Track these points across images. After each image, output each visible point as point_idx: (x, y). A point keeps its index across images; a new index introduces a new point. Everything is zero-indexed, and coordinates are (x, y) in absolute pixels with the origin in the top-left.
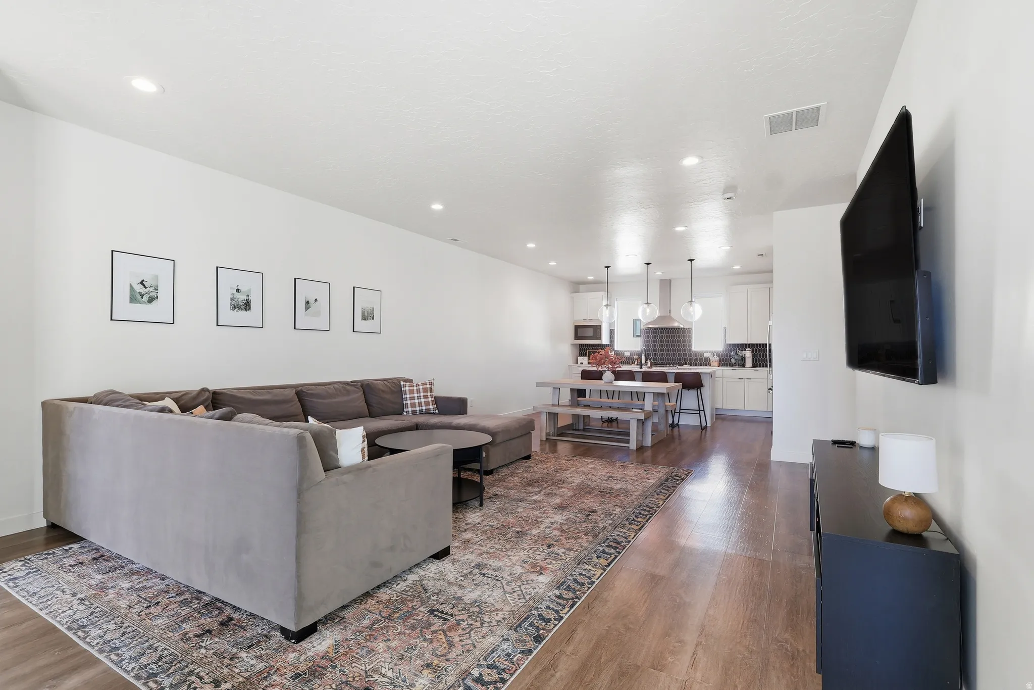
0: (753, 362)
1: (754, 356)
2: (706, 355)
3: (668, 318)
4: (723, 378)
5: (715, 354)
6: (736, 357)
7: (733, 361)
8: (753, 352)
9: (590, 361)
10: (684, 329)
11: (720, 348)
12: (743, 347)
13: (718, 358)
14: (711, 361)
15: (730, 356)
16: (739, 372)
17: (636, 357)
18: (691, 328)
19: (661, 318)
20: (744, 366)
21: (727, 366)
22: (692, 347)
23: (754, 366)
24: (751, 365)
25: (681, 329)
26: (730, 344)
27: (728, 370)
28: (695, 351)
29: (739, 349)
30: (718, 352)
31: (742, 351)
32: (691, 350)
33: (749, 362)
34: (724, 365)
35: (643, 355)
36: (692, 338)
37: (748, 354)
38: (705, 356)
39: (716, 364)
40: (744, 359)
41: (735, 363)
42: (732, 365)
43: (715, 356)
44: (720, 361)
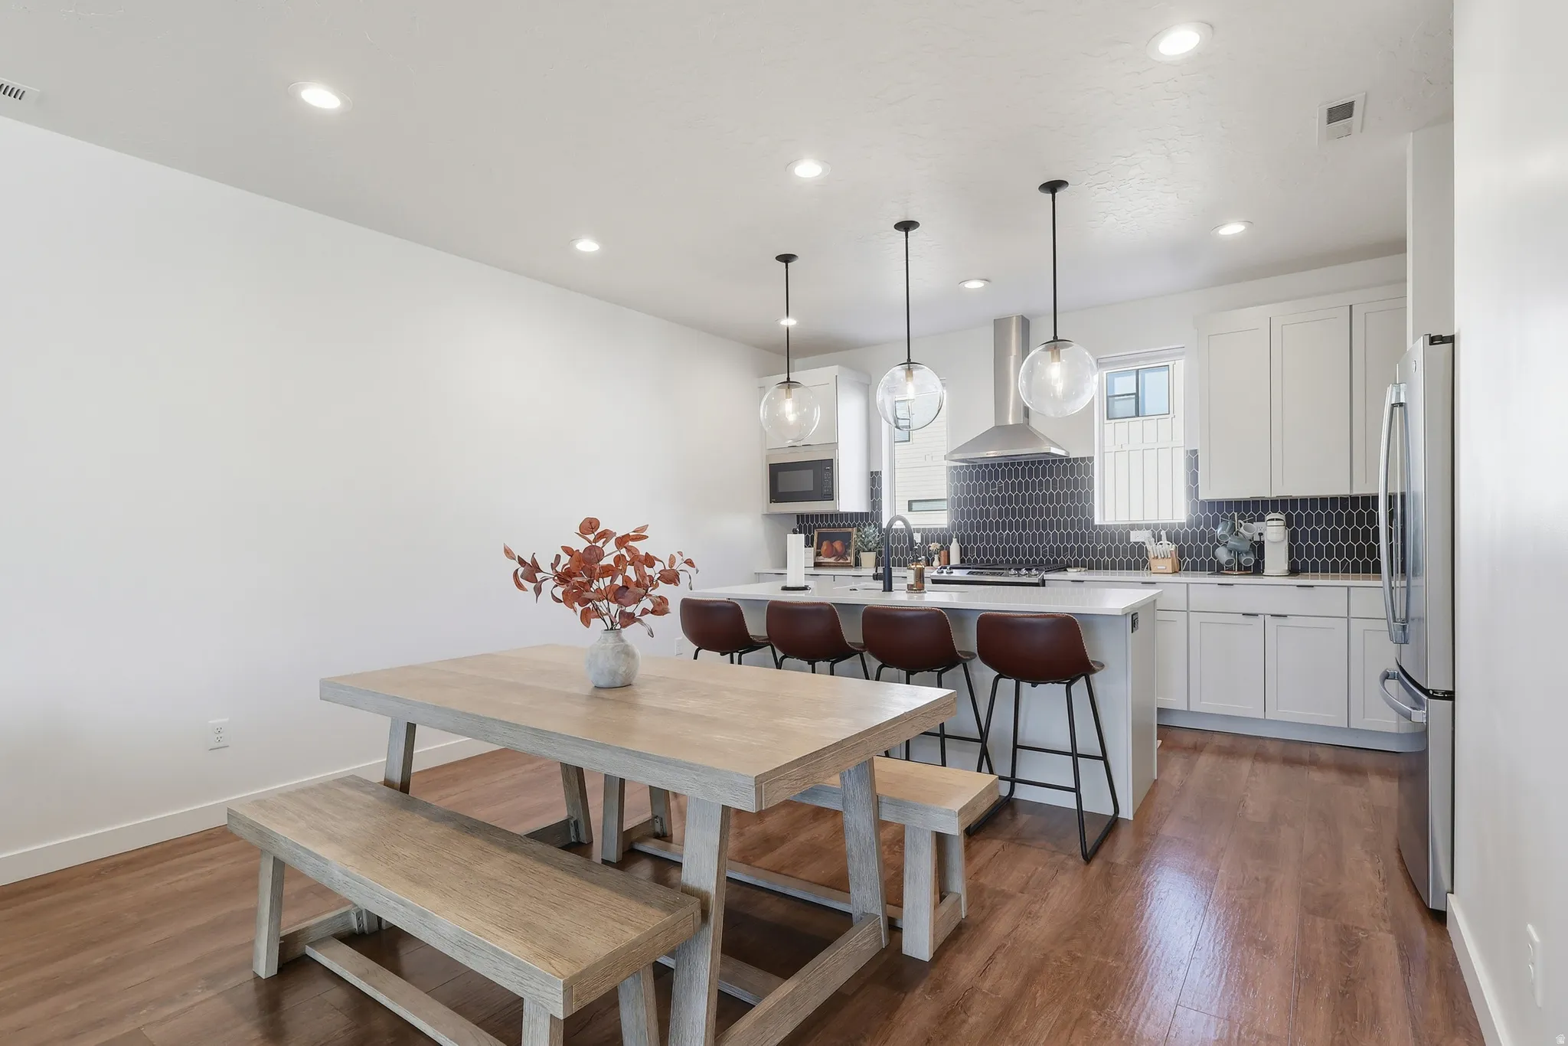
0: (1290, 556)
1: (1293, 537)
2: (1136, 537)
3: (1024, 429)
4: (1187, 611)
5: (1163, 533)
6: (1232, 542)
7: (1222, 554)
8: (1288, 525)
9: (822, 559)
10: (1068, 460)
11: (1178, 512)
12: (1255, 508)
13: (1173, 547)
14: (1151, 555)
15: (1212, 540)
16: (1244, 591)
17: (934, 546)
18: (1091, 459)
19: (1001, 430)
20: (1258, 569)
21: (1203, 569)
22: (1092, 514)
23: (1294, 571)
24: (1284, 566)
25: (1061, 461)
26: (1211, 503)
27: (1203, 587)
28: (1101, 527)
29: (1242, 517)
30: (1172, 525)
31: (1251, 522)
32: (1089, 523)
33: (1276, 558)
34: (1194, 568)
35: (955, 540)
36: (1091, 487)
37: (1274, 532)
38: (1133, 539)
39: (1167, 565)
40: (1258, 548)
41: (1229, 562)
42: (1218, 569)
43: (1164, 541)
44: (1181, 552)
